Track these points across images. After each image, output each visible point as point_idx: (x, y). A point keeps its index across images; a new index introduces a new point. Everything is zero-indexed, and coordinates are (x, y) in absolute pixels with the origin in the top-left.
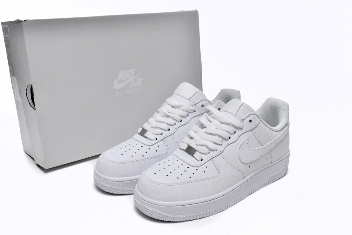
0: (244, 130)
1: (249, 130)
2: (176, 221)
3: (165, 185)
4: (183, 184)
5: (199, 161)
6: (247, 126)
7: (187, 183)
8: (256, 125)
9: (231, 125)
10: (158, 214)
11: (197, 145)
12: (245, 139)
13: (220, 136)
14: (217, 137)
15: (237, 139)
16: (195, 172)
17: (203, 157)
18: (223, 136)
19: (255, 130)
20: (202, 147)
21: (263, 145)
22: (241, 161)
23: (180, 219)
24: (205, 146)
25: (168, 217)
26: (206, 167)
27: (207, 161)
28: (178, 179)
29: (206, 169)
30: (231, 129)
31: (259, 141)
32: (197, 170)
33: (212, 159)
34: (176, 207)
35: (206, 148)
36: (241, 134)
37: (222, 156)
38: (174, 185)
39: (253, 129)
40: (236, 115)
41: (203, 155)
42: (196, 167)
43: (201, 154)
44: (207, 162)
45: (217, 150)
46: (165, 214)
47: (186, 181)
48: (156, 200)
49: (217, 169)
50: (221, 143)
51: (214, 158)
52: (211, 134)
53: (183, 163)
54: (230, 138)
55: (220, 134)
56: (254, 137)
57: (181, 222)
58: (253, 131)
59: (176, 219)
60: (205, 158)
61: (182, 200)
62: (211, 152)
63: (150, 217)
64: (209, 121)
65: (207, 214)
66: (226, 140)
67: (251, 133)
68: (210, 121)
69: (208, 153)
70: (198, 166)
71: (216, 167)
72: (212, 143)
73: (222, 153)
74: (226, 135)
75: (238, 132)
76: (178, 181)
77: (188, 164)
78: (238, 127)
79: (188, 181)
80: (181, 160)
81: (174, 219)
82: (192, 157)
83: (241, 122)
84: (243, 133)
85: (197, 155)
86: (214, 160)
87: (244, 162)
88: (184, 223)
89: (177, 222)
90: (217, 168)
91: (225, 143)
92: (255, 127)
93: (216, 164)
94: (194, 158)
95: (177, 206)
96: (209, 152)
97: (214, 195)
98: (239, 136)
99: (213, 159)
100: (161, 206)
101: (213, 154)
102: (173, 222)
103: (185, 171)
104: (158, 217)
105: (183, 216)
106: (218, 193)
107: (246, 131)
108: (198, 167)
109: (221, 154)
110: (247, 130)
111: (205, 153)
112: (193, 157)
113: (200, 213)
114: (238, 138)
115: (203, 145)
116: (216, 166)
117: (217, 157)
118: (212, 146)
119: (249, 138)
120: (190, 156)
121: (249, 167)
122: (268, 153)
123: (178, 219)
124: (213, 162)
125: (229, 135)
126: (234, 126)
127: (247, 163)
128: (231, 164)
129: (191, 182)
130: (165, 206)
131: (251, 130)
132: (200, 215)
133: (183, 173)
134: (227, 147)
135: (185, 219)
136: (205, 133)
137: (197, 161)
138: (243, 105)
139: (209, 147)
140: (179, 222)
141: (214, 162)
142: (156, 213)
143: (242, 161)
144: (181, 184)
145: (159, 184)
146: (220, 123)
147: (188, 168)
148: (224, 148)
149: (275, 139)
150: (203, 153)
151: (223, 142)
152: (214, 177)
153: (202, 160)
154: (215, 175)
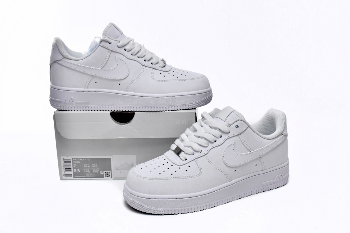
0: (230, 135)
1: (235, 135)
2: (154, 213)
4: (163, 179)
5: (183, 160)
6: (234, 131)
7: (167, 178)
8: (243, 131)
9: (218, 129)
10: (138, 205)
11: (185, 146)
12: (231, 143)
13: (206, 139)
14: (203, 140)
15: (222, 143)
16: (178, 170)
17: (187, 157)
18: (208, 139)
19: (242, 135)
20: (187, 148)
21: (250, 150)
22: (225, 164)
23: (159, 212)
24: (190, 147)
26: (189, 166)
28: (160, 175)
29: (188, 169)
30: (217, 133)
31: (246, 147)
32: (180, 168)
33: (195, 160)
35: (191, 149)
36: (227, 138)
37: (206, 158)
38: (155, 179)
39: (240, 134)
40: (225, 120)
42: (179, 165)
43: (186, 154)
44: (190, 162)
45: (202, 151)
46: (145, 206)
48: (137, 192)
49: (200, 169)
50: (206, 145)
51: (198, 159)
52: (199, 137)
53: (169, 161)
54: (215, 141)
55: (206, 137)
56: (241, 142)
57: (159, 215)
58: (240, 136)
60: (189, 158)
62: (195, 153)
63: (134, 209)
64: (201, 125)
66: (212, 143)
67: (237, 138)
68: (202, 127)
69: (192, 154)
71: (199, 167)
72: (198, 144)
73: (206, 155)
74: (211, 138)
75: (225, 137)
77: (173, 163)
78: (225, 131)
79: (169, 177)
80: (168, 159)
81: (153, 211)
82: (177, 156)
83: (228, 127)
84: (229, 137)
85: (182, 155)
86: (197, 161)
87: (229, 165)
88: (162, 216)
89: (156, 215)
90: (200, 168)
91: (211, 146)
92: (241, 132)
93: (199, 165)
94: (179, 158)
95: (155, 199)
96: (194, 153)
98: (225, 140)
99: (196, 159)
100: (140, 197)
101: (197, 155)
102: (152, 214)
103: (168, 168)
104: (138, 208)
105: (161, 209)
107: (232, 136)
108: (181, 166)
109: (205, 156)
110: (234, 135)
113: (178, 209)
114: (224, 141)
115: (189, 147)
117: (201, 158)
118: (197, 147)
119: (235, 142)
121: (235, 171)
122: (257, 159)
123: (156, 212)
125: (215, 139)
126: (220, 130)
127: (232, 166)
128: (215, 166)
129: (171, 179)
130: (145, 198)
131: (238, 135)
133: (166, 170)
134: (212, 149)
135: (164, 213)
136: (194, 136)
137: (182, 161)
138: (234, 112)
139: (194, 148)
141: (197, 163)
142: (136, 204)
143: (227, 164)
144: (161, 179)
146: (209, 128)
147: (172, 166)
148: (209, 150)
149: (266, 146)
150: (188, 153)
151: (208, 145)
152: (196, 177)
153: (186, 160)
154: (197, 174)
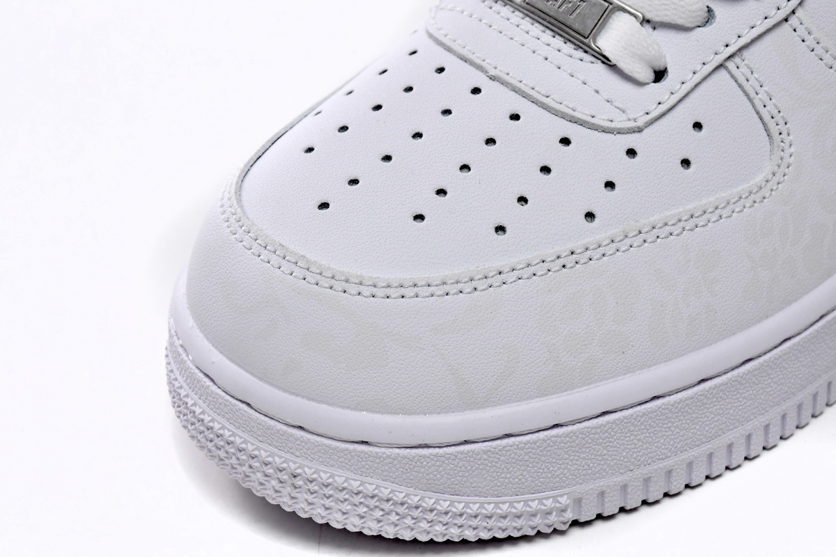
2: (500, 535)
3: (409, 292)
4: (540, 270)
5: (640, 84)
16: (620, 169)
17: (668, 48)
25: (445, 519)
26: (698, 126)
27: (697, 78)
28: (501, 237)
29: (692, 144)
32: (631, 153)
33: (730, 65)
34: (505, 441)
37: (801, 30)
38: (482, 285)
41: (661, 36)
42: (620, 132)
44: (696, 86)
46: (429, 503)
47: (563, 249)
48: (358, 407)
49: (774, 130)
51: (746, 53)
53: (521, 106)
57: (540, 534)
59: (503, 524)
61: (543, 393)
65: (715, 460)
69: (700, 20)
70: (640, 123)
71: (767, 118)
73: (799, 13)
76: (503, 253)
77: (563, 116)
79: (577, 245)
80: (504, 83)
82: (580, 54)
85: (617, 36)
86: (744, 70)
88: (557, 541)
89: (511, 540)
90: (771, 123)
93: (761, 96)
94: (599, 66)
96: (710, 10)
97: (760, 321)
99: (737, 60)
100: (391, 446)
101: (734, 21)
103: (545, 169)
105: (555, 498)
106: (787, 302)
108: (640, 130)
109: (793, 21)
111: (680, 22)
112: (587, 57)
113: (668, 463)
116: (764, 112)
117: (768, 39)
120: (568, 48)
124: (742, 80)
129: (596, 254)
130: (427, 446)
132: (670, 472)
133: (534, 185)
135: (570, 516)
137: (631, 89)
140: (525, 538)
141: (747, 86)
144: (527, 272)
145: (367, 291)
147: (565, 141)
150: (666, 19)
152: (758, 197)
153: (659, 75)
154: (759, 178)
